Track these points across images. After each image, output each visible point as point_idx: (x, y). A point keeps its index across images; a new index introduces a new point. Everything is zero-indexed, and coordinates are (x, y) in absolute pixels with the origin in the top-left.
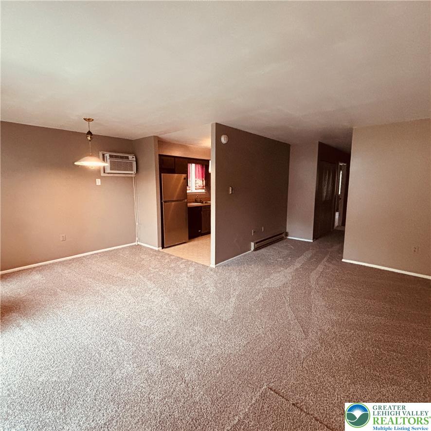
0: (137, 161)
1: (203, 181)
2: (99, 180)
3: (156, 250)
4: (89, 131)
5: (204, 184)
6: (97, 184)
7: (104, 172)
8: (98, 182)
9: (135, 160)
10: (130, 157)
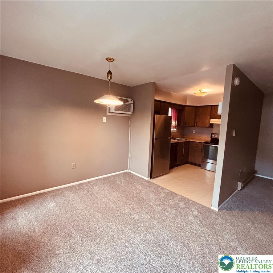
0: (133, 104)
1: (176, 122)
2: (105, 118)
3: (146, 180)
4: (110, 71)
5: (176, 124)
6: (103, 122)
7: (109, 112)
8: (104, 120)
9: (132, 103)
10: (129, 100)
